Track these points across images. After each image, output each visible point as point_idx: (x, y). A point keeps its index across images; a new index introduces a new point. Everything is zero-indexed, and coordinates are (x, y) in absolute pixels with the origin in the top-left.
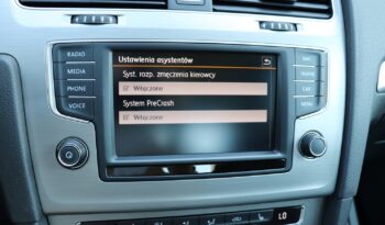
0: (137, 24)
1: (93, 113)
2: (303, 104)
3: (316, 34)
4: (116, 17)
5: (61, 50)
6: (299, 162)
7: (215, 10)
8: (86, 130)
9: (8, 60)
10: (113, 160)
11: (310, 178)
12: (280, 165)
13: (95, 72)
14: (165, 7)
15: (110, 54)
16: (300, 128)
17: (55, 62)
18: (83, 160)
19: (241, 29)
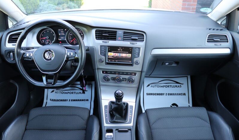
0: (111, 43)
1: (105, 55)
2: (136, 56)
3: (140, 44)
4: (109, 42)
5: (101, 46)
6: (134, 65)
7: (123, 41)
8: (104, 57)
9: (94, 47)
10: (107, 62)
11: (136, 68)
12: (132, 65)
13: (105, 49)
14: (116, 40)
15: (108, 47)
16: (135, 60)
17: (100, 48)
18: (103, 61)
19: (127, 44)
